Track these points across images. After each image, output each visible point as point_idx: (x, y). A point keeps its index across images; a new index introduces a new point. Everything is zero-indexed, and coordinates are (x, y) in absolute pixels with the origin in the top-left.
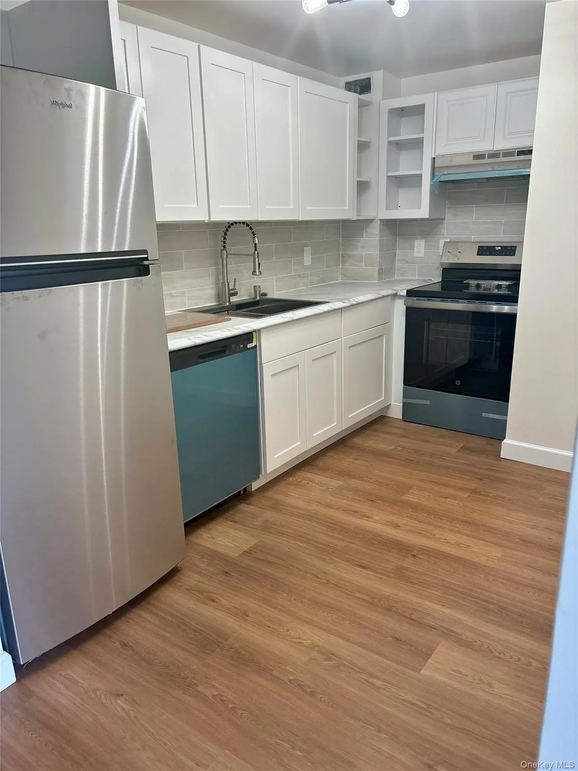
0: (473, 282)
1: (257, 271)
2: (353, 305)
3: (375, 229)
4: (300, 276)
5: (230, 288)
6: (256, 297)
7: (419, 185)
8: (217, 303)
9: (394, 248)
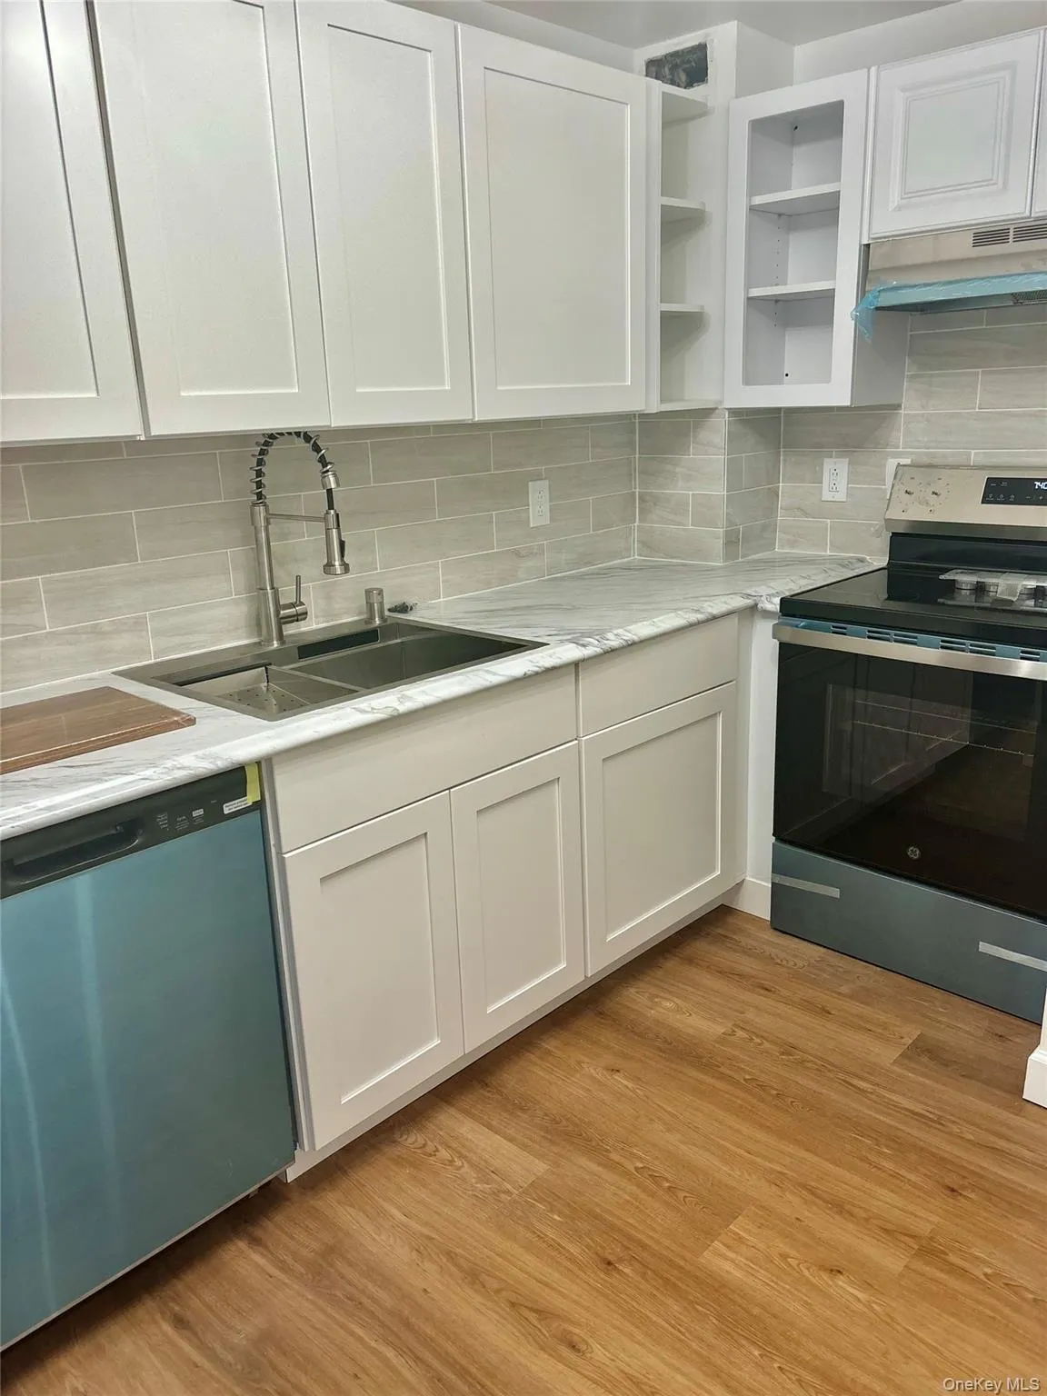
0: (966, 579)
1: (337, 563)
2: (613, 650)
3: (717, 432)
4: (517, 554)
5: (282, 602)
6: (372, 618)
7: (828, 320)
8: (256, 640)
9: (773, 477)
